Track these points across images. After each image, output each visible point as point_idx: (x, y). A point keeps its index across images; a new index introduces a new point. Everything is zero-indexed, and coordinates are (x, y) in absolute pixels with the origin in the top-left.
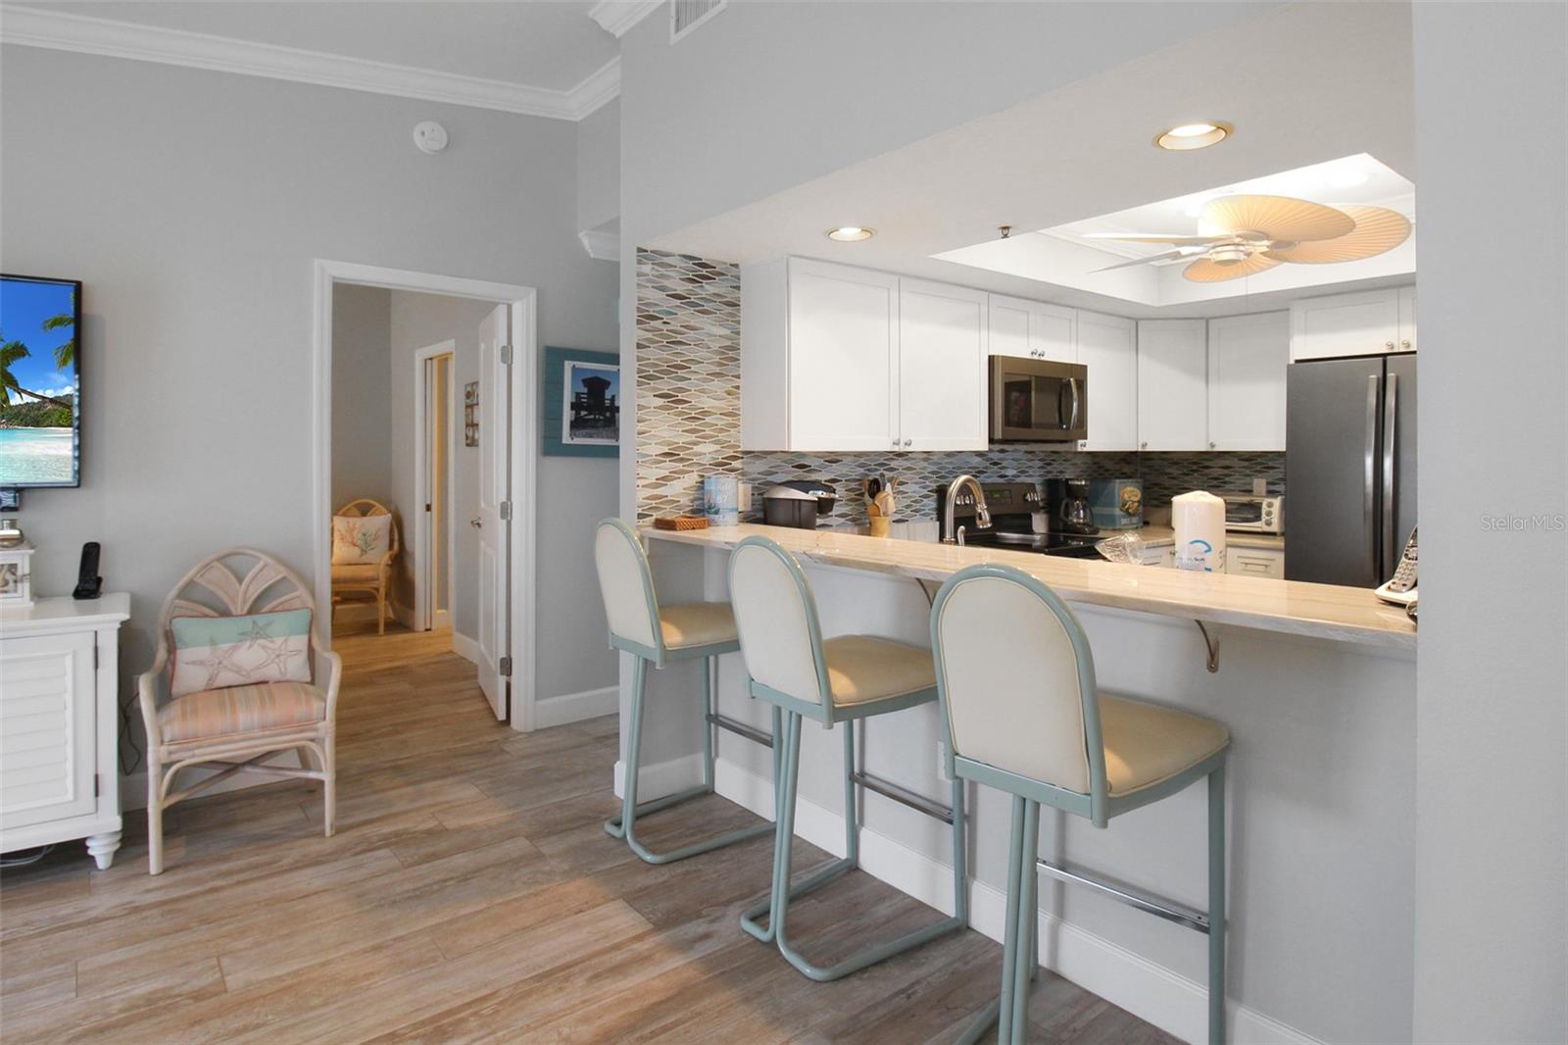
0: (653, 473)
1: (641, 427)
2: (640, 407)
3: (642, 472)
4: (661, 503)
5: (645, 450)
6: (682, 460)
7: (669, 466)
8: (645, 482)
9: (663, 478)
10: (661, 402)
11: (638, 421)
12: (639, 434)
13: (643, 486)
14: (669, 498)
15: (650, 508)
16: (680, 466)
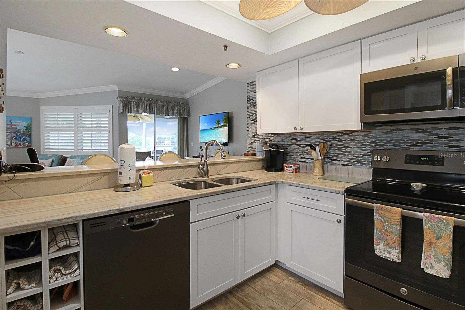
0: (251, 141)
1: (248, 129)
2: (248, 124)
3: (248, 140)
4: (252, 149)
5: (249, 135)
6: (257, 137)
7: (254, 139)
8: (249, 143)
9: (253, 142)
10: (252, 122)
11: (248, 128)
12: (248, 131)
13: (249, 144)
14: (254, 148)
15: (250, 150)
16: (257, 139)
